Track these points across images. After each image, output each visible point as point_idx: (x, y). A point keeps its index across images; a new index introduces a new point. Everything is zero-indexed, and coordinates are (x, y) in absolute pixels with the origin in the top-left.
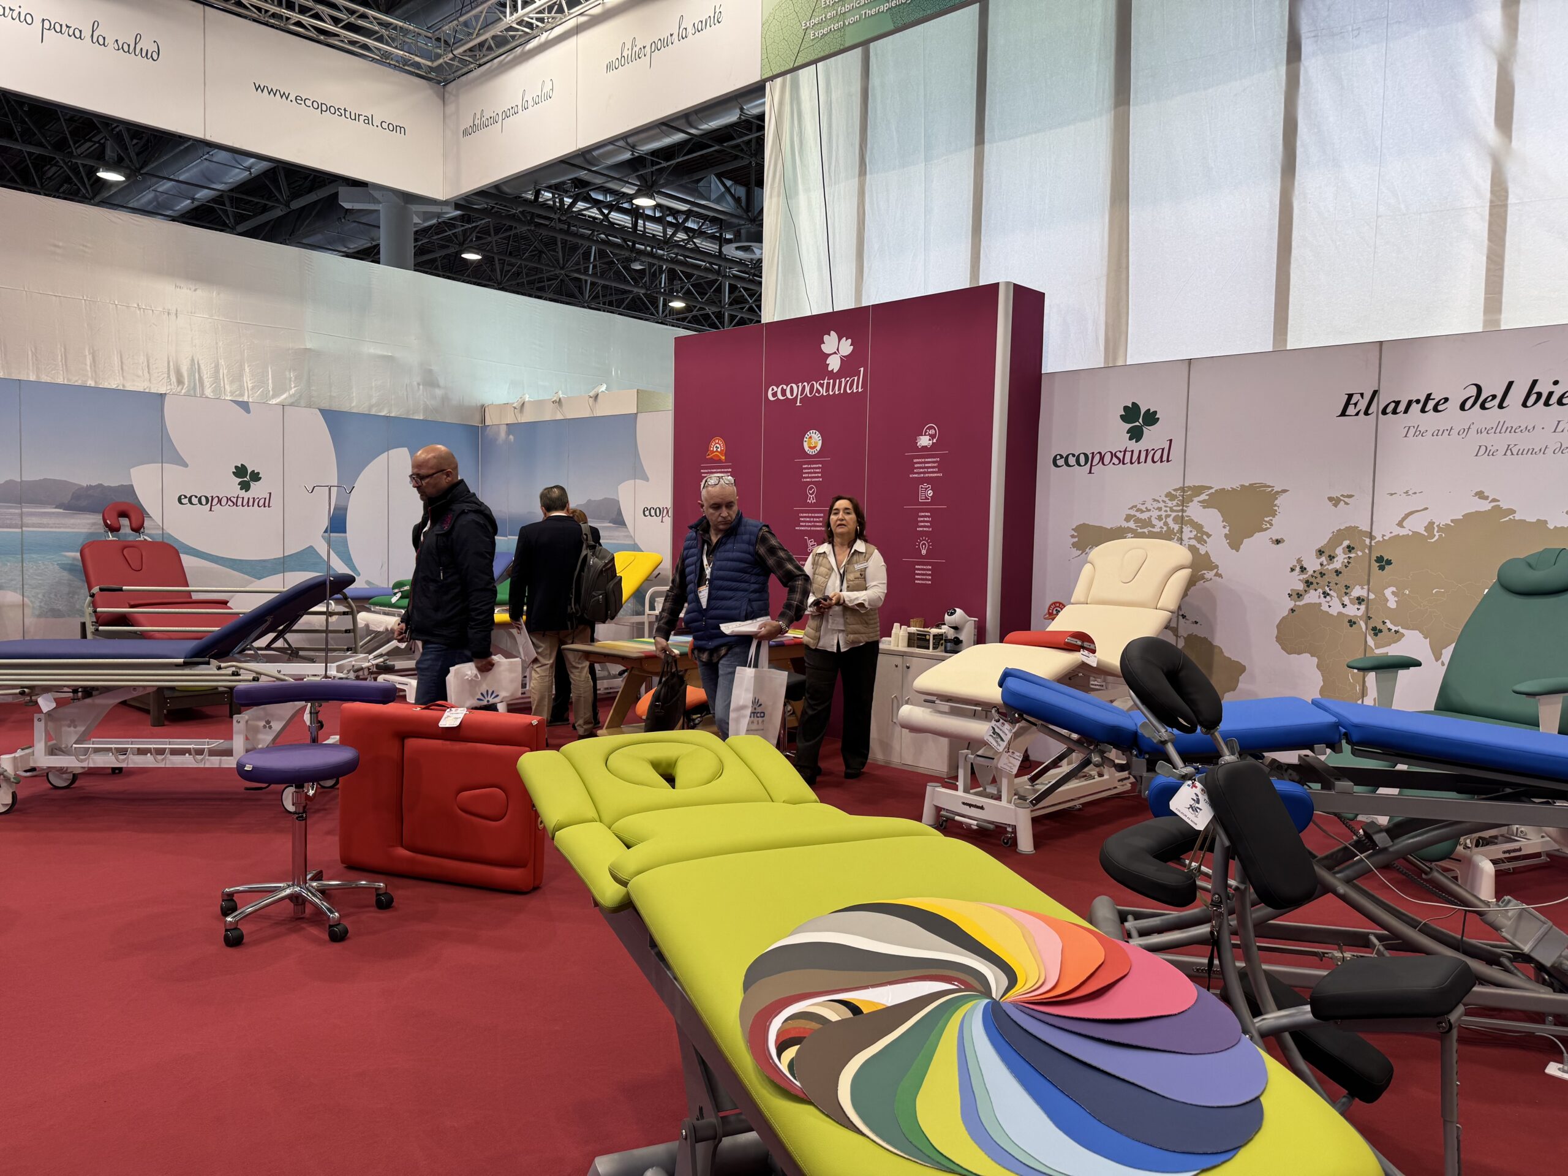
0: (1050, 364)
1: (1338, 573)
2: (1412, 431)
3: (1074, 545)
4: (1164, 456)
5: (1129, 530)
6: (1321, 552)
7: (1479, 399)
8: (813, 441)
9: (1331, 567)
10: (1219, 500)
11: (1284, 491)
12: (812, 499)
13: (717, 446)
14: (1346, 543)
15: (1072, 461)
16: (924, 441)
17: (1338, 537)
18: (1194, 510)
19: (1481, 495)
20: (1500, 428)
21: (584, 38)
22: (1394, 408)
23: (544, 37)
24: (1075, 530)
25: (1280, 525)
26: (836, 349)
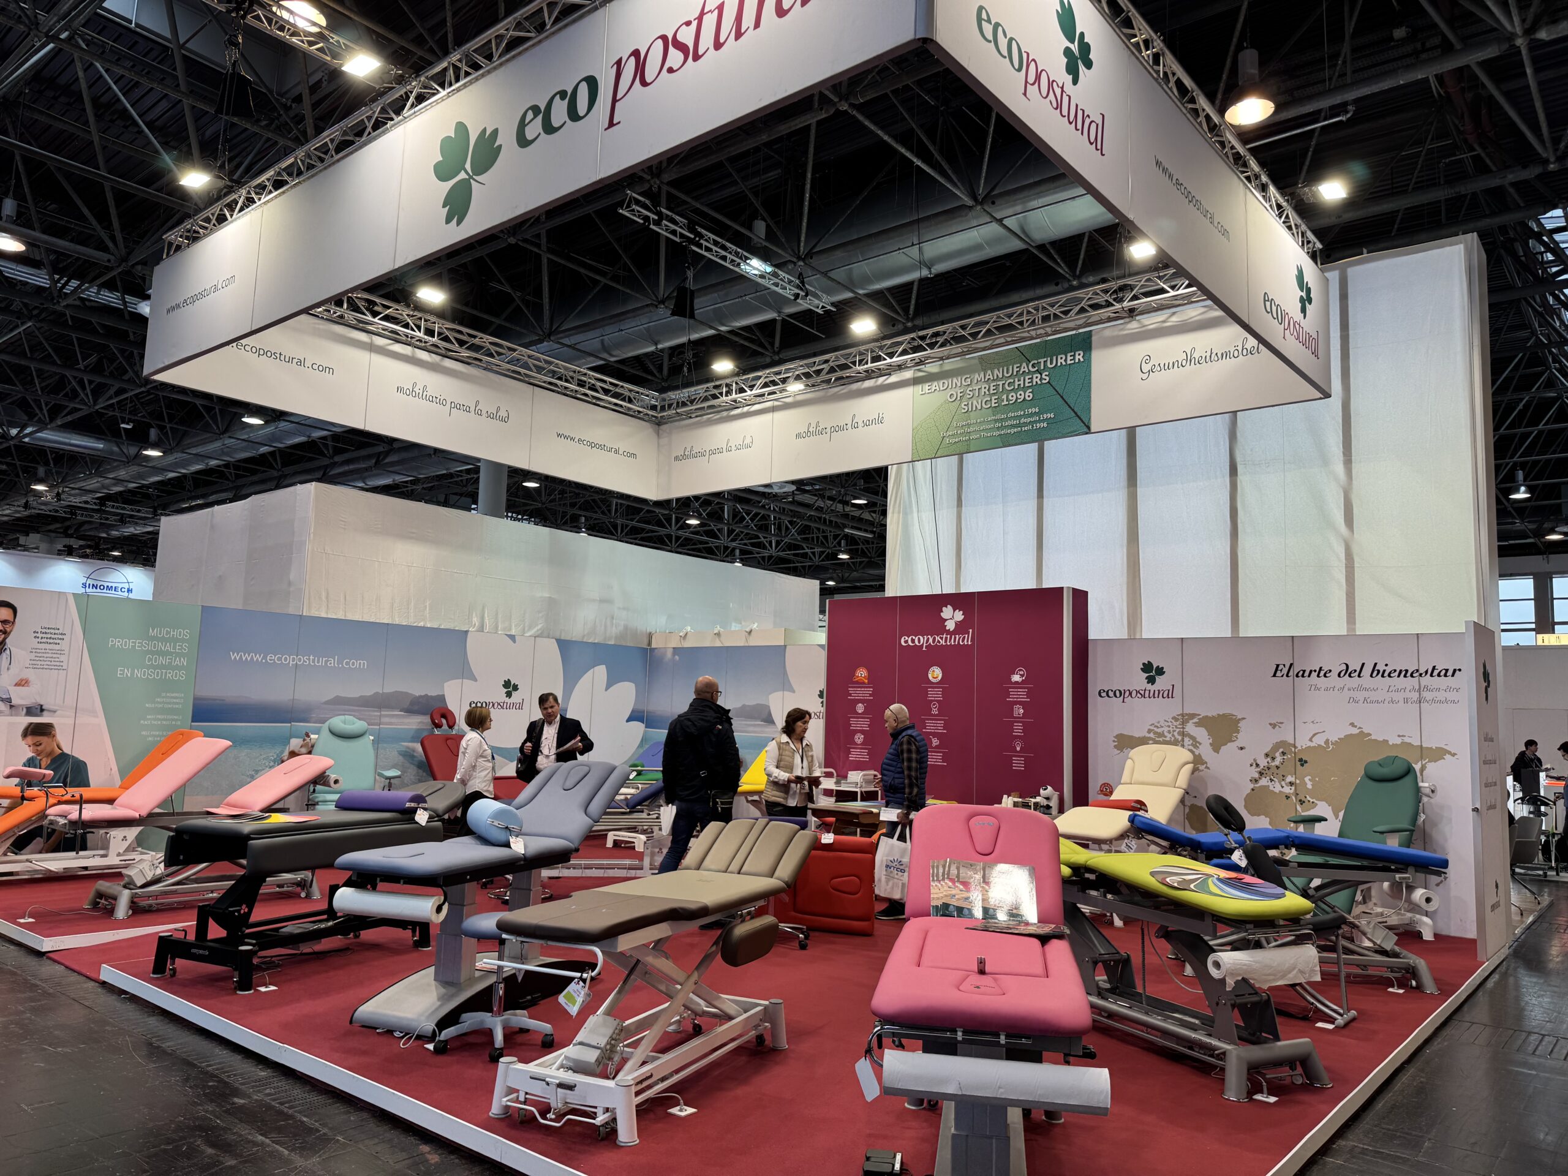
0: (1092, 635)
1: (1278, 767)
2: (1313, 687)
3: (1117, 747)
4: (1170, 695)
5: (1150, 739)
6: (1267, 755)
7: (1347, 672)
8: (936, 674)
9: (1273, 764)
10: (1204, 722)
11: (1244, 719)
12: (935, 711)
13: (862, 673)
14: (1281, 750)
15: (1111, 694)
16: (1016, 678)
17: (1276, 747)
18: (1190, 728)
19: (1352, 725)
20: (1360, 688)
21: (778, 415)
22: (1302, 674)
23: (746, 409)
24: (1117, 736)
25: (1242, 739)
26: (952, 617)
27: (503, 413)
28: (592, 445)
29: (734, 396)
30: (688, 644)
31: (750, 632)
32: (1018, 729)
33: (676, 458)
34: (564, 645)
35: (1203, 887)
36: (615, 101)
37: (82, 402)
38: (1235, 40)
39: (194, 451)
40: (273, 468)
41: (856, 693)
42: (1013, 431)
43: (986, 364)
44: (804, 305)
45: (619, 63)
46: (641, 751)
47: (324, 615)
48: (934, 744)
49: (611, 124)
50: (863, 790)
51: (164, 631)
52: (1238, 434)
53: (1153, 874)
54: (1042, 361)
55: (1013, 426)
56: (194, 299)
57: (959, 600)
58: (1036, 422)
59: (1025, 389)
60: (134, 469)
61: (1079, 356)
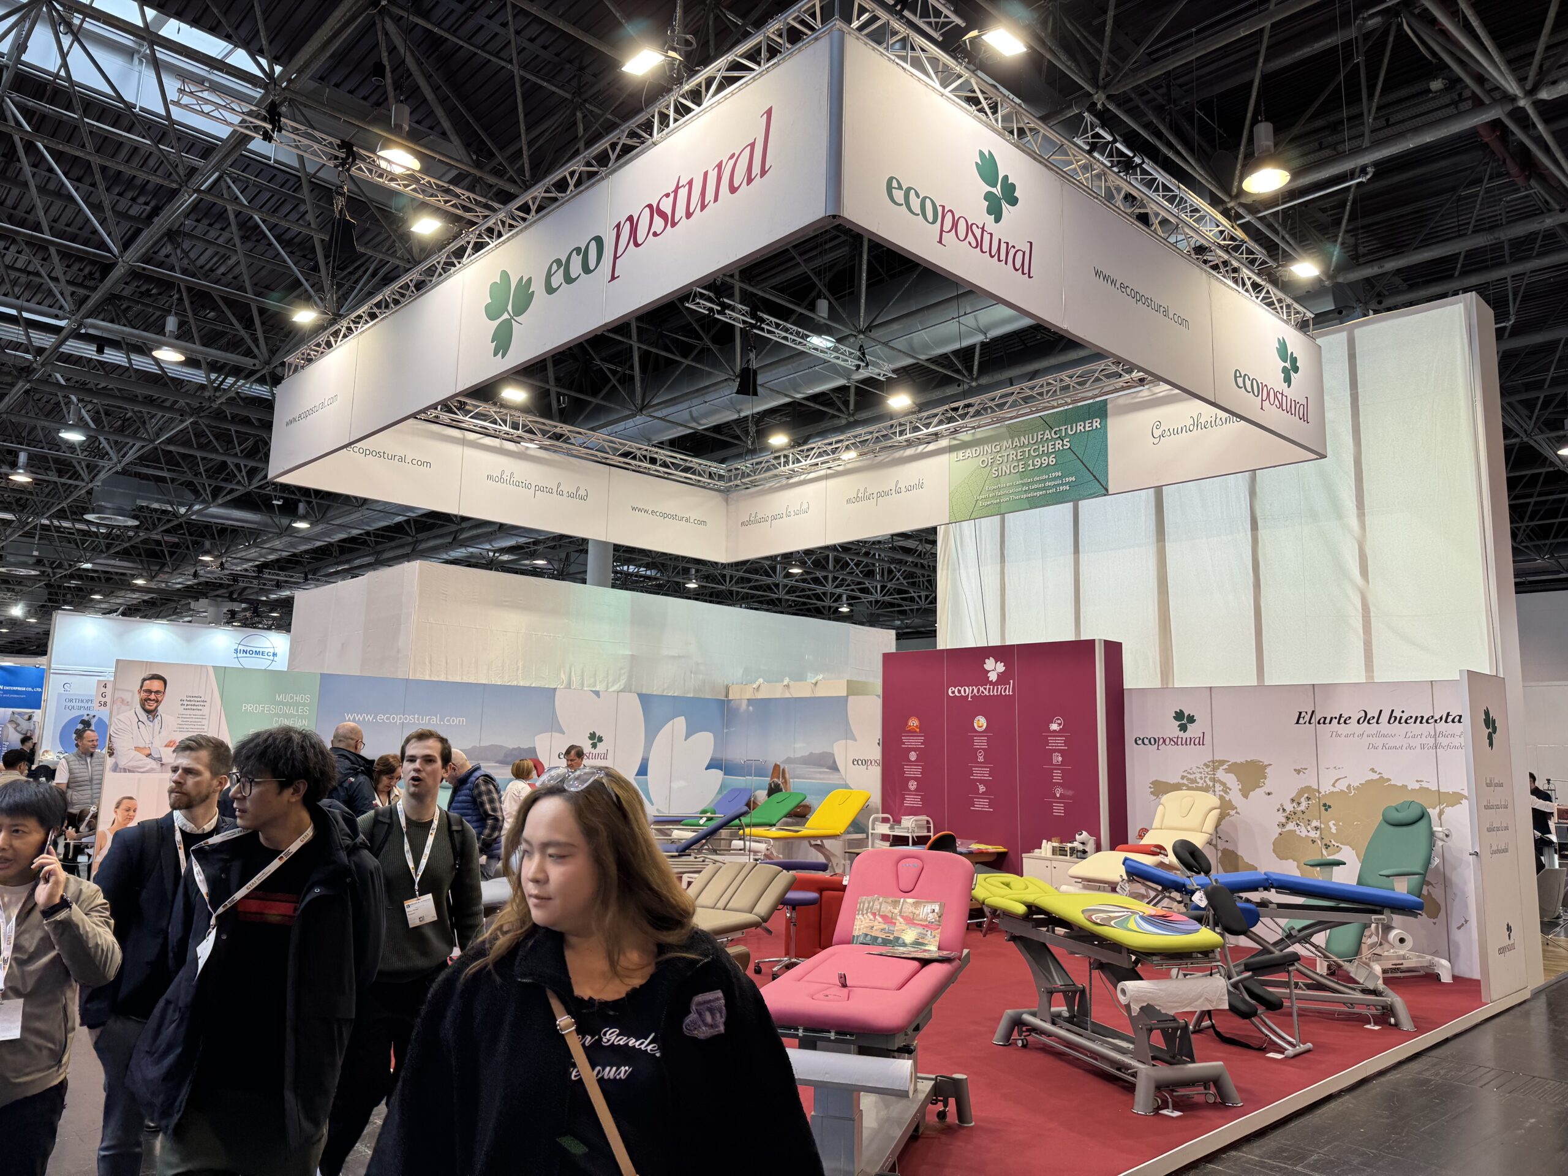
0: (1128, 684)
1: (1303, 812)
2: (1335, 734)
3: (1152, 793)
4: (1201, 742)
5: (1184, 785)
6: (1293, 800)
7: (1366, 718)
8: (981, 723)
9: (1299, 809)
10: (1233, 768)
11: (1270, 764)
12: (981, 759)
13: (913, 723)
14: (1306, 795)
15: (1146, 741)
16: (1054, 727)
17: (1301, 792)
18: (1221, 774)
19: (1373, 770)
20: (1379, 735)
21: (831, 482)
22: (1323, 721)
23: (802, 477)
24: (1152, 783)
25: (1269, 784)
26: (994, 668)
27: (582, 492)
28: (665, 516)
29: (791, 466)
30: (759, 696)
31: (816, 684)
32: (1057, 777)
33: (742, 524)
34: (645, 699)
35: (1122, 923)
36: (615, 258)
37: (239, 482)
38: (1249, 115)
39: (338, 522)
40: (408, 534)
41: (909, 742)
42: (1038, 494)
43: (1014, 432)
44: (863, 374)
45: (618, 226)
46: (720, 796)
47: (427, 678)
48: (981, 791)
49: (613, 278)
50: (915, 835)
51: (288, 696)
52: (1258, 490)
53: (1083, 912)
54: (1063, 428)
55: (1038, 489)
56: (307, 414)
57: (1001, 652)
58: (1059, 485)
59: (1048, 454)
60: (286, 539)
61: (1096, 424)
